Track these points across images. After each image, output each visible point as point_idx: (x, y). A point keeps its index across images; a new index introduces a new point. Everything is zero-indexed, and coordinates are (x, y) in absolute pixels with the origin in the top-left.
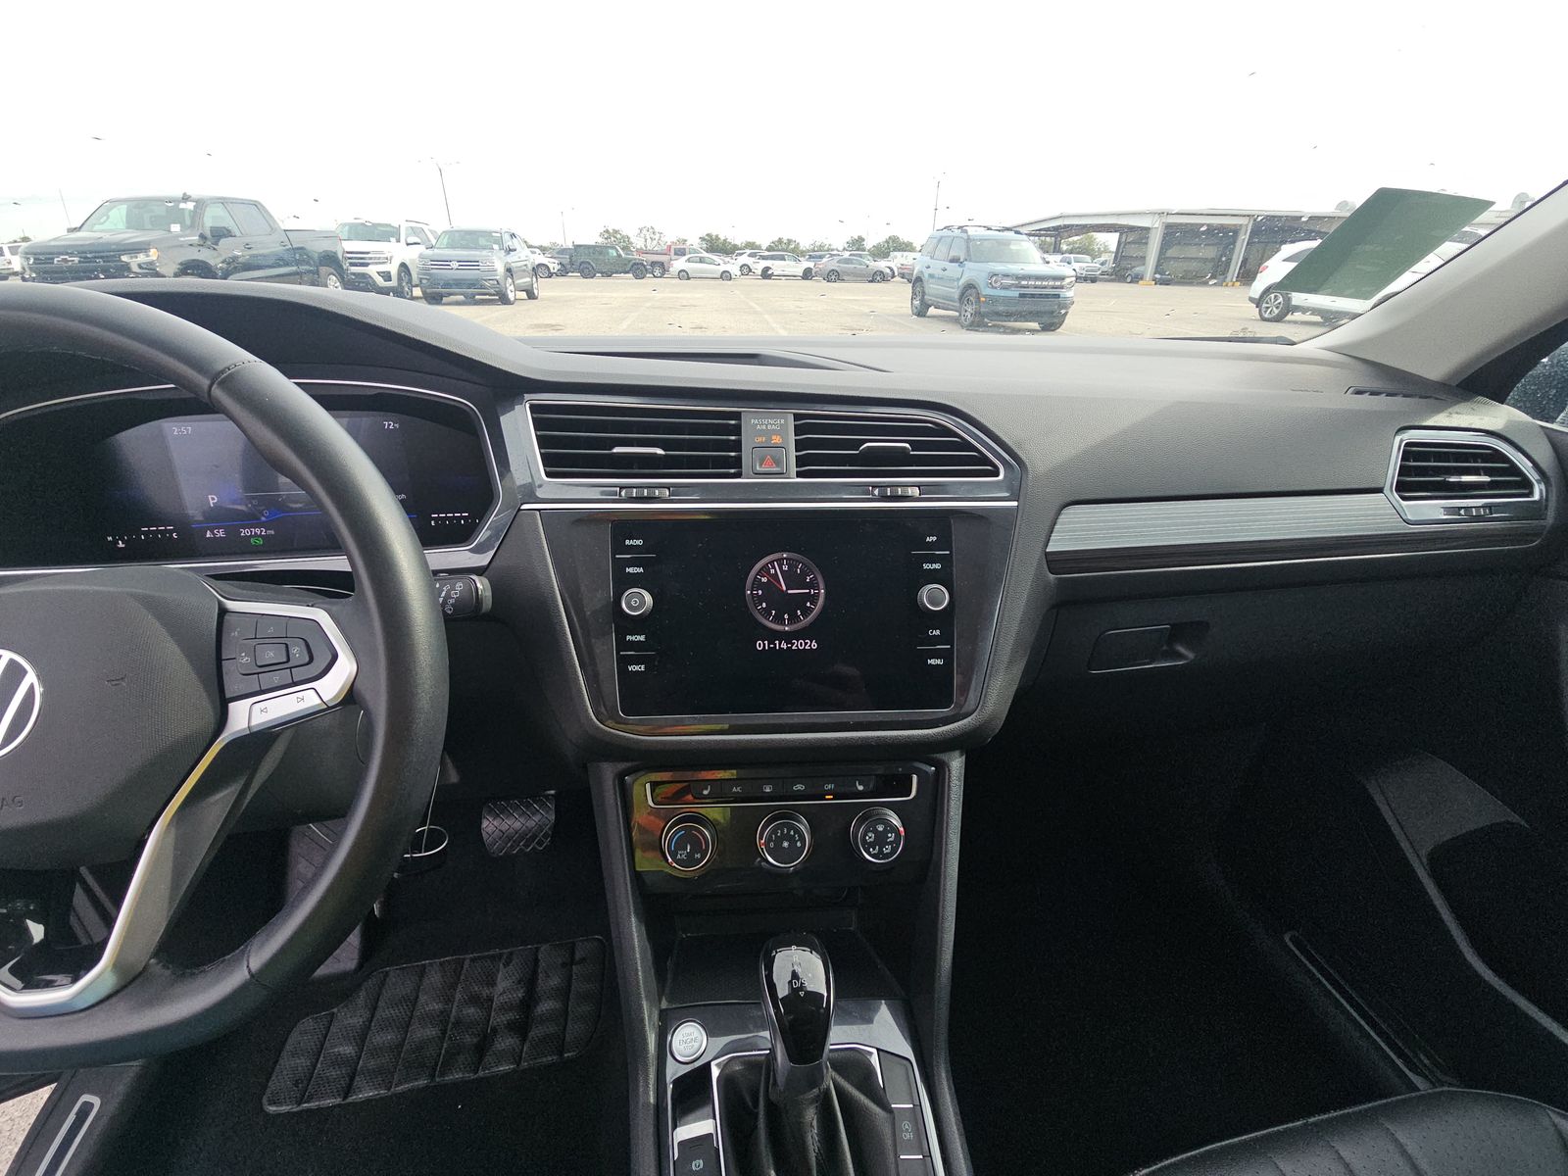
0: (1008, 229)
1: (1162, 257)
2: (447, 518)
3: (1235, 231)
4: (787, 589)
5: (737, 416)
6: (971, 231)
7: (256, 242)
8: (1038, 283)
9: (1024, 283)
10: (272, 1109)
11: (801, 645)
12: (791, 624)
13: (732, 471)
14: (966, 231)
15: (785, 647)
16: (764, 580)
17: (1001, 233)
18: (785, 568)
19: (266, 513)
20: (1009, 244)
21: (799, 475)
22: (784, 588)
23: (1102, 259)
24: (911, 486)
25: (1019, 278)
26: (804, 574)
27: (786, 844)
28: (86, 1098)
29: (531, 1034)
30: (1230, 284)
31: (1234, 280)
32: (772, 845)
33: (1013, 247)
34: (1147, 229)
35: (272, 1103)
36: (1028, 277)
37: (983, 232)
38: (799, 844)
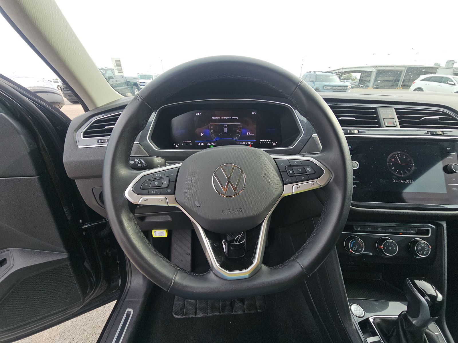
0: (329, 72)
1: (376, 80)
2: (264, 141)
3: (401, 72)
4: (401, 163)
5: (375, 108)
6: (317, 73)
7: (118, 80)
8: (339, 88)
9: (334, 88)
10: (175, 316)
11: (408, 181)
12: (404, 174)
13: (377, 126)
14: (316, 73)
15: (403, 182)
16: (393, 160)
17: (326, 73)
18: (400, 156)
19: (215, 138)
20: (329, 76)
21: (401, 127)
22: (400, 163)
23: (355, 81)
24: (439, 131)
25: (333, 86)
26: (406, 159)
27: (390, 248)
28: (128, 310)
29: (246, 303)
30: (399, 88)
31: (400, 87)
32: (385, 248)
33: (330, 77)
34: (371, 72)
35: (175, 314)
36: (336, 86)
37: (321, 73)
38: (395, 248)
